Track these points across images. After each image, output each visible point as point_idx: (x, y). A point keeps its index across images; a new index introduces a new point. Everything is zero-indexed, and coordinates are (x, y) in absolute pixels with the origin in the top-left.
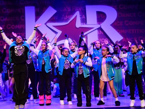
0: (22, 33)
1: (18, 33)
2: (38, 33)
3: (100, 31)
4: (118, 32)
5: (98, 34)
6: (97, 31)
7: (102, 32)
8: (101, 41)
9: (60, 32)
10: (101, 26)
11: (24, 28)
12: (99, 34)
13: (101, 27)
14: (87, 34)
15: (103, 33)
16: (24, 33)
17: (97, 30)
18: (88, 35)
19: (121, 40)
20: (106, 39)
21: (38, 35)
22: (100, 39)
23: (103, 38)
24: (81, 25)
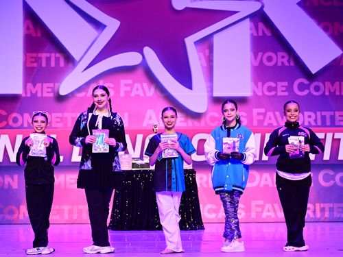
2: (31, 26)
3: (261, 25)
4: (326, 29)
5: (252, 35)
7: (265, 30)
8: (261, 61)
9: (112, 25)
10: (263, 7)
12: (256, 35)
13: (265, 10)
14: (211, 35)
15: (268, 33)
17: (248, 19)
18: (216, 38)
19: (335, 61)
20: (279, 53)
21: (32, 31)
22: (260, 54)
23: (272, 52)
24: (191, 2)
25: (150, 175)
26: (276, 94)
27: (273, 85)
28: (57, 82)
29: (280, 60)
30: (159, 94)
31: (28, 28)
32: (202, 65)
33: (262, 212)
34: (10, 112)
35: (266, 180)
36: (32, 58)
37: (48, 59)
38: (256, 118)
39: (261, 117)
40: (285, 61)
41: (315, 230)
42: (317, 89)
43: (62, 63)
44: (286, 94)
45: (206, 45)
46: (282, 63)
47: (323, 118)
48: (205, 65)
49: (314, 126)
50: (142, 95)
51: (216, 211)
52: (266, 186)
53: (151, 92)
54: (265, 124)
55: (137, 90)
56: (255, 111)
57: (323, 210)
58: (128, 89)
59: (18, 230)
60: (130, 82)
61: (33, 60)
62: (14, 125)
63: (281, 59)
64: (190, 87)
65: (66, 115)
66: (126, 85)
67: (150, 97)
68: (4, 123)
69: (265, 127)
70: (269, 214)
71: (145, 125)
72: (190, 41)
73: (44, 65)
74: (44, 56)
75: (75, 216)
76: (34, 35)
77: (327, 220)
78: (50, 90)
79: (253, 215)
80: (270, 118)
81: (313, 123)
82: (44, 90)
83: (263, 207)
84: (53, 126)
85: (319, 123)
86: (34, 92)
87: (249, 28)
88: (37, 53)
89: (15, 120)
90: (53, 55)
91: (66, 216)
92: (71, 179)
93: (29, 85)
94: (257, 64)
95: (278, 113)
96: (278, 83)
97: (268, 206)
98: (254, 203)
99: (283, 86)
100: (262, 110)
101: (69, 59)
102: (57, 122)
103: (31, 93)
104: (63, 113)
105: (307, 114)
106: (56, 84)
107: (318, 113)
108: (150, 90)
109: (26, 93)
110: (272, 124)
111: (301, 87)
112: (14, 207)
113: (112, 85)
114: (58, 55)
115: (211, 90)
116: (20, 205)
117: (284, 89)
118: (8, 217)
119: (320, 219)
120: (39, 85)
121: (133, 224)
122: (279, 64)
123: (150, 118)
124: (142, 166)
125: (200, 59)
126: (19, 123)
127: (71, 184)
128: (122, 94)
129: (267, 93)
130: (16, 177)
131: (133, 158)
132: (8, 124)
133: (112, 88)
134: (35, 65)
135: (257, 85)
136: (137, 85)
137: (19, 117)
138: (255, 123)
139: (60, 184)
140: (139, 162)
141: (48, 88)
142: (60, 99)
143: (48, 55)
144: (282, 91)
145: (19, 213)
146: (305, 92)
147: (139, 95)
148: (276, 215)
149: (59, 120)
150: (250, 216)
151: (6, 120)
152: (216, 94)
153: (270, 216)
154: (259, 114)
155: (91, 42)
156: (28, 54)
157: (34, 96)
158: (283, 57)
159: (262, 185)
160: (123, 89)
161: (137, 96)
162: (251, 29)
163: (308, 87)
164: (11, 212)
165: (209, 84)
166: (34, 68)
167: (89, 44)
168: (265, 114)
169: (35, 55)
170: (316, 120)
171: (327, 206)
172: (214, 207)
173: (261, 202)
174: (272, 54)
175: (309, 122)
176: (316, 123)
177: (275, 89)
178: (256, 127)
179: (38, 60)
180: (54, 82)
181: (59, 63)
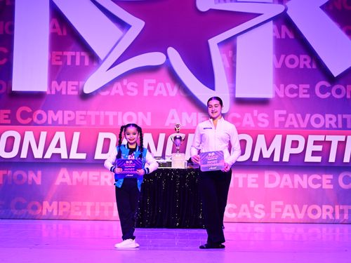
0: (2, 23)
2: (57, 25)
3: (284, 28)
4: (349, 33)
5: (275, 37)
6: (270, 26)
7: (288, 33)
8: (284, 61)
10: (286, 10)
11: (8, 3)
12: (278, 37)
13: (287, 12)
14: (234, 37)
15: (291, 36)
16: (8, 24)
17: (272, 22)
18: (239, 40)
20: (301, 56)
21: (58, 30)
22: (283, 56)
23: (294, 54)
24: (216, 3)
25: (171, 174)
26: (298, 96)
27: (295, 87)
28: (81, 80)
29: (302, 63)
30: (182, 94)
31: (54, 27)
32: (224, 66)
33: (282, 213)
34: (34, 110)
35: (286, 181)
36: (57, 56)
37: (73, 58)
38: (277, 120)
39: (283, 119)
40: (307, 63)
41: (334, 231)
42: (339, 92)
43: (87, 62)
44: (308, 96)
45: (229, 47)
46: (305, 65)
47: (344, 121)
48: (228, 65)
49: (335, 129)
50: (165, 94)
51: (236, 211)
52: (286, 187)
53: (174, 91)
54: (287, 126)
55: (161, 89)
56: (277, 113)
57: (342, 212)
58: (152, 88)
59: (41, 225)
60: (153, 81)
61: (59, 58)
62: (39, 122)
63: (304, 61)
64: (213, 88)
65: (89, 113)
66: (149, 85)
67: (173, 97)
68: (29, 120)
69: (287, 128)
70: (289, 215)
71: (167, 124)
72: (213, 43)
73: (69, 63)
74: (69, 54)
75: (97, 212)
76: (60, 34)
77: (345, 222)
78: (74, 88)
79: (273, 216)
80: (291, 120)
81: (334, 126)
82: (68, 88)
83: (282, 208)
84: (77, 123)
85: (340, 126)
86: (58, 90)
87: (272, 31)
88: (63, 51)
89: (40, 117)
90: (78, 53)
91: (88, 213)
92: (94, 176)
93: (54, 83)
94: (279, 66)
95: (299, 116)
96: (300, 85)
97: (288, 207)
98: (274, 204)
99: (304, 89)
100: (284, 112)
101: (94, 58)
102: (81, 120)
103: (56, 90)
104: (87, 110)
105: (328, 116)
106: (81, 83)
107: (340, 116)
108: (173, 90)
109: (51, 91)
110: (293, 126)
111: (323, 90)
112: (37, 203)
113: (135, 85)
114: (83, 54)
115: (233, 90)
116: (43, 201)
117: (306, 91)
118: (31, 212)
119: (340, 220)
120: (63, 83)
121: (154, 222)
122: (302, 67)
123: (173, 118)
124: (164, 164)
125: (223, 60)
126: (44, 120)
127: (94, 181)
128: (146, 94)
129: (289, 95)
130: (39, 173)
131: (155, 157)
132: (32, 120)
133: (136, 87)
134: (60, 63)
135: (279, 87)
136: (161, 85)
137: (44, 115)
138: (277, 125)
139: (83, 180)
140: (162, 161)
141: (72, 86)
142: (84, 97)
143: (73, 53)
144: (304, 93)
145: (42, 209)
146: (327, 95)
147: (162, 95)
148: (295, 215)
149: (83, 118)
150: (270, 215)
151: (31, 117)
152: (238, 95)
153: (290, 217)
154: (280, 116)
155: (116, 41)
156: (54, 52)
157: (58, 93)
158: (305, 60)
159: (282, 186)
160: (146, 88)
161: (160, 96)
162: (274, 31)
163: (329, 90)
164: (35, 208)
165: (231, 85)
166: (58, 66)
167: (115, 43)
168: (286, 116)
169: (60, 53)
170: (337, 123)
171: (346, 208)
172: (234, 206)
173: (281, 203)
174: (295, 57)
175: (330, 125)
176: (337, 126)
177: (297, 91)
178: (276, 128)
179: (63, 58)
180: (79, 81)
181: (84, 62)
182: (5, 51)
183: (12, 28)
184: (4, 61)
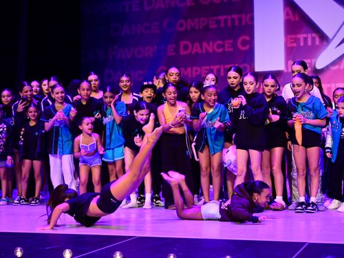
0: (244, 15)
1: (233, 16)
2: (290, 13)
16: (248, 16)
21: (291, 16)
28: (314, 58)
31: (287, 14)
36: (292, 39)
37: (306, 39)
43: (317, 42)
61: (293, 41)
73: (302, 44)
74: (302, 36)
76: (293, 20)
88: (296, 34)
90: (309, 35)
93: (290, 62)
101: (324, 38)
106: (313, 60)
114: (314, 35)
134: (295, 45)
142: (317, 72)
143: (305, 35)
156: (289, 36)
166: (292, 48)
169: (294, 36)
179: (297, 40)
180: (311, 58)
181: (315, 42)
182: (248, 38)
183: (252, 19)
184: (248, 47)
